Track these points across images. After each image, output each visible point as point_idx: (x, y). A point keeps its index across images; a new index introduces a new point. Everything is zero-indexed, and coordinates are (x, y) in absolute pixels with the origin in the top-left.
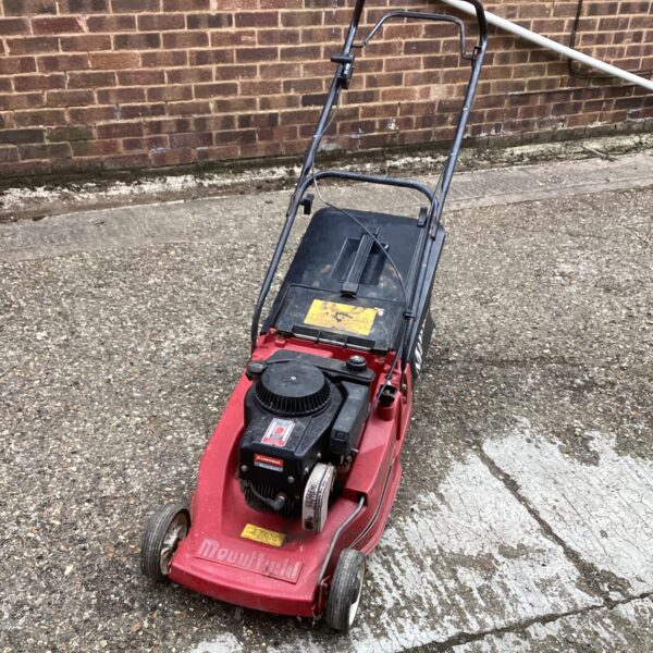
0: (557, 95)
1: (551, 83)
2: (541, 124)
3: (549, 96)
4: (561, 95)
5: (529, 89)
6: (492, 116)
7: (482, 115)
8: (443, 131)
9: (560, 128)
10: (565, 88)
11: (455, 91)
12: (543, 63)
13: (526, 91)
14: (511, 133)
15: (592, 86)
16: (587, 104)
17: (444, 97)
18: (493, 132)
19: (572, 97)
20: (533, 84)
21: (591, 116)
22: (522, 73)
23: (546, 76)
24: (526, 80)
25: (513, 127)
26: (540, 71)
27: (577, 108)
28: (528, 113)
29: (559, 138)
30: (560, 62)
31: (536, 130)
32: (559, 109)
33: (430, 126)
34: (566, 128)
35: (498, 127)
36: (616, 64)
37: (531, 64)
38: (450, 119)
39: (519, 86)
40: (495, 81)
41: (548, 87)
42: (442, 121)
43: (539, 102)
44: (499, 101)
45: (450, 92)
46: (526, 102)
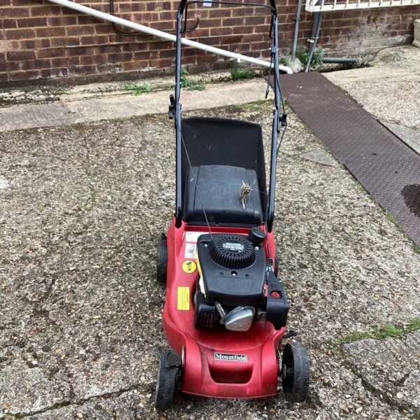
0: (108, 48)
1: (101, 40)
2: (101, 69)
3: (103, 49)
4: (112, 48)
5: (84, 43)
6: (57, 63)
7: (48, 61)
8: (17, 74)
9: (118, 72)
10: (115, 43)
11: (19, 44)
12: (91, 25)
13: (81, 45)
14: (77, 75)
15: (137, 41)
16: (136, 54)
17: (11, 49)
18: (61, 75)
19: (122, 49)
20: (85, 40)
21: (141, 63)
22: (74, 32)
23: (95, 34)
24: (80, 37)
25: (77, 71)
26: (90, 30)
27: (128, 57)
28: (88, 60)
29: (119, 78)
30: (105, 24)
31: (98, 73)
32: (114, 58)
33: (5, 70)
34: (123, 71)
35: (64, 71)
36: (153, 26)
37: (81, 26)
38: (21, 65)
39: (75, 42)
40: (52, 38)
41: (99, 42)
42: (14, 67)
43: (95, 53)
44: (59, 52)
45: (15, 45)
46: (84, 53)
